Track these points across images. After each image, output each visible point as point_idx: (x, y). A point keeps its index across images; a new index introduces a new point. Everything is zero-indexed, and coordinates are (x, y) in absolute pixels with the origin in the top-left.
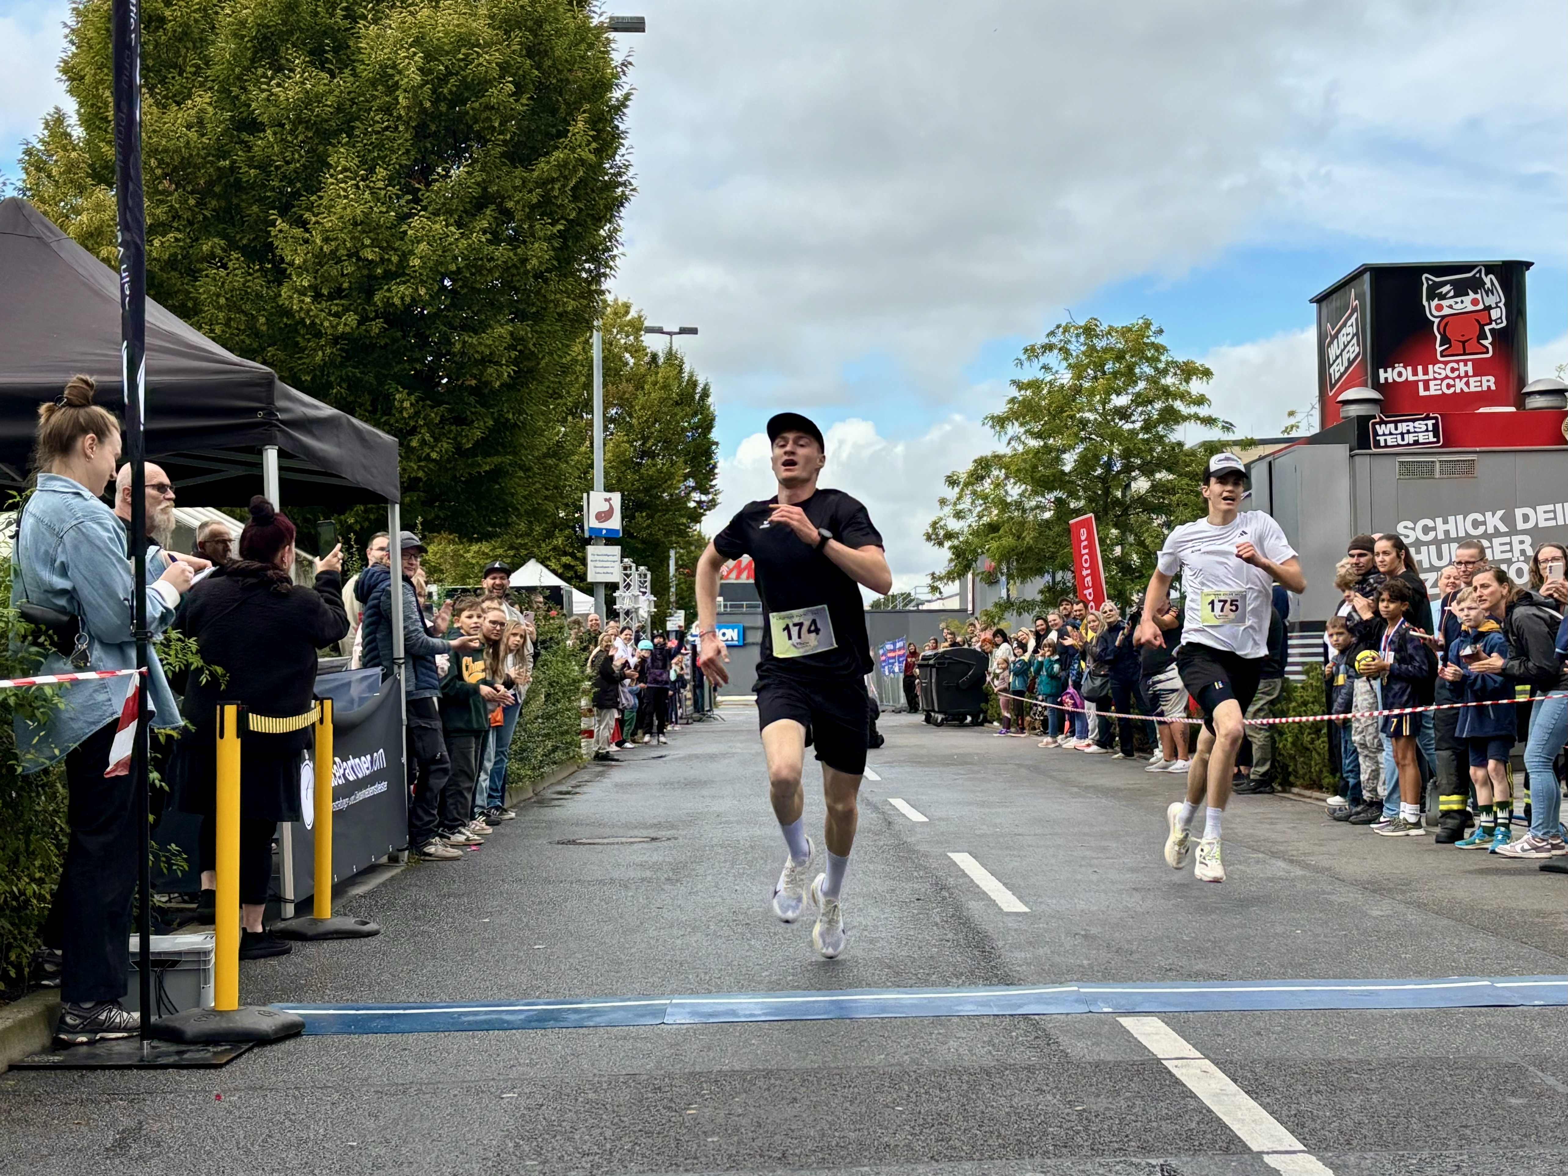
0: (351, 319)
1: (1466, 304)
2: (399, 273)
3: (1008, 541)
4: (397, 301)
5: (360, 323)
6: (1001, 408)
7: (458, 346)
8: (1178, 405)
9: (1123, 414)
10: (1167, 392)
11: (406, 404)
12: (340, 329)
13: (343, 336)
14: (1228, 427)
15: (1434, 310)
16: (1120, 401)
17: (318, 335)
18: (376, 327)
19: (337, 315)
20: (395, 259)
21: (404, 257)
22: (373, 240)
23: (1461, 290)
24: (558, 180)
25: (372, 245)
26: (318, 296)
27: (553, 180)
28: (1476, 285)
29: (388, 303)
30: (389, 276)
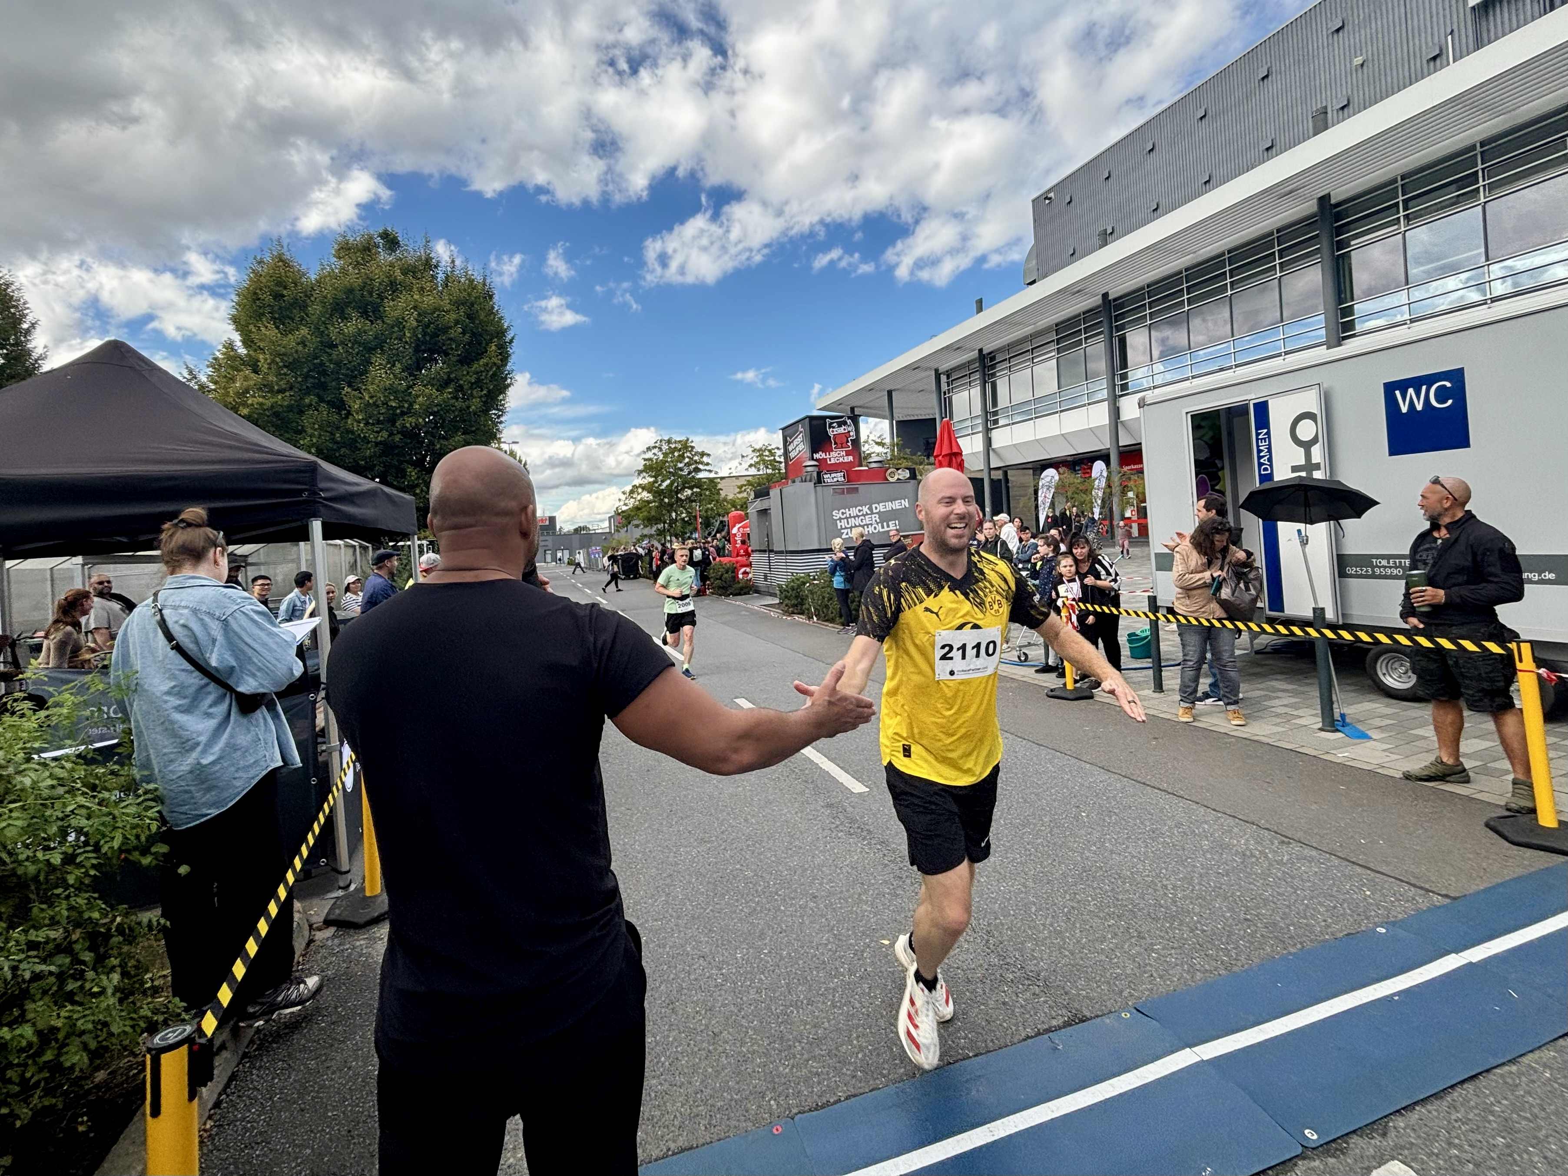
0: (385, 434)
1: (841, 430)
2: (409, 412)
3: (645, 514)
4: (408, 425)
5: (389, 436)
6: (641, 468)
8: (701, 466)
9: (681, 469)
10: (696, 462)
12: (379, 439)
13: (381, 443)
14: (716, 473)
15: (831, 432)
16: (680, 465)
17: (368, 442)
18: (397, 438)
19: (378, 432)
20: (406, 405)
21: (411, 405)
22: (395, 397)
23: (840, 425)
24: (483, 372)
25: (394, 399)
26: (367, 424)
27: (481, 372)
28: (845, 423)
29: (404, 426)
30: (403, 414)
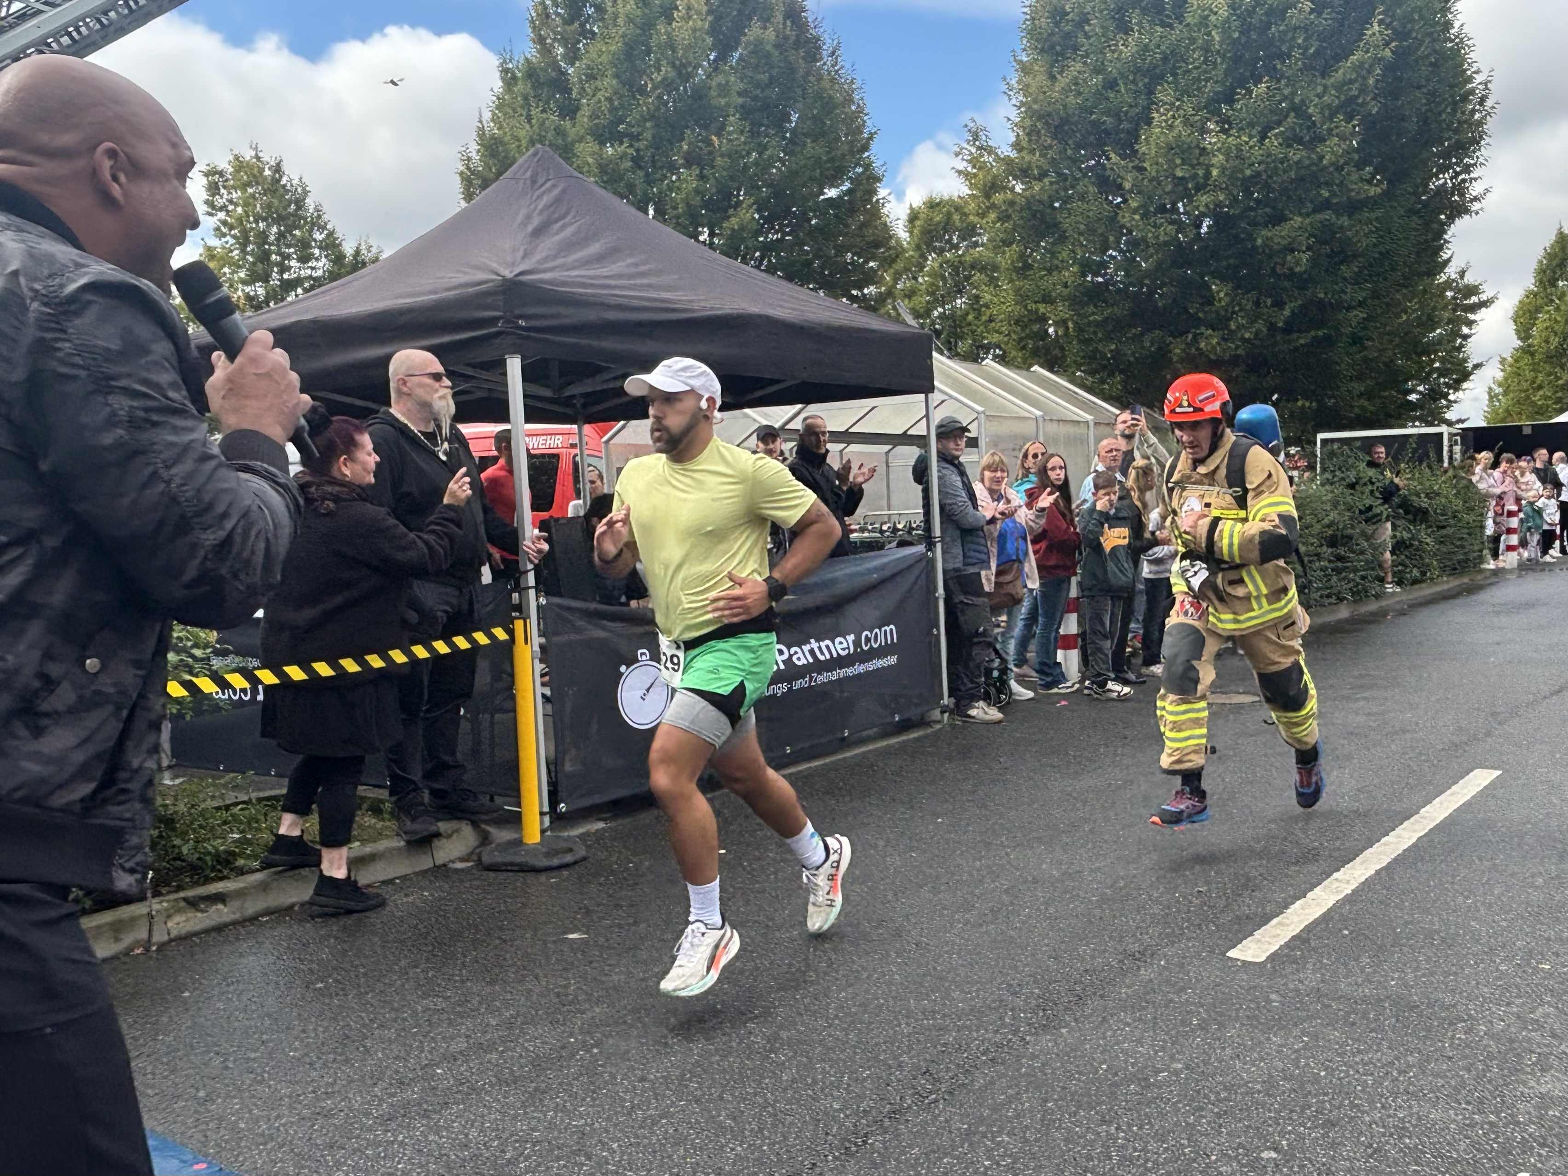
7: (1259, 241)
11: (1222, 295)
12: (1161, 239)
20: (1201, 172)
22: (1183, 159)
24: (1356, 80)
25: (1183, 164)
27: (1351, 82)
